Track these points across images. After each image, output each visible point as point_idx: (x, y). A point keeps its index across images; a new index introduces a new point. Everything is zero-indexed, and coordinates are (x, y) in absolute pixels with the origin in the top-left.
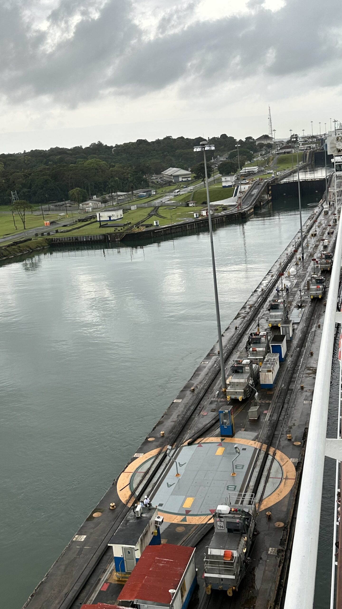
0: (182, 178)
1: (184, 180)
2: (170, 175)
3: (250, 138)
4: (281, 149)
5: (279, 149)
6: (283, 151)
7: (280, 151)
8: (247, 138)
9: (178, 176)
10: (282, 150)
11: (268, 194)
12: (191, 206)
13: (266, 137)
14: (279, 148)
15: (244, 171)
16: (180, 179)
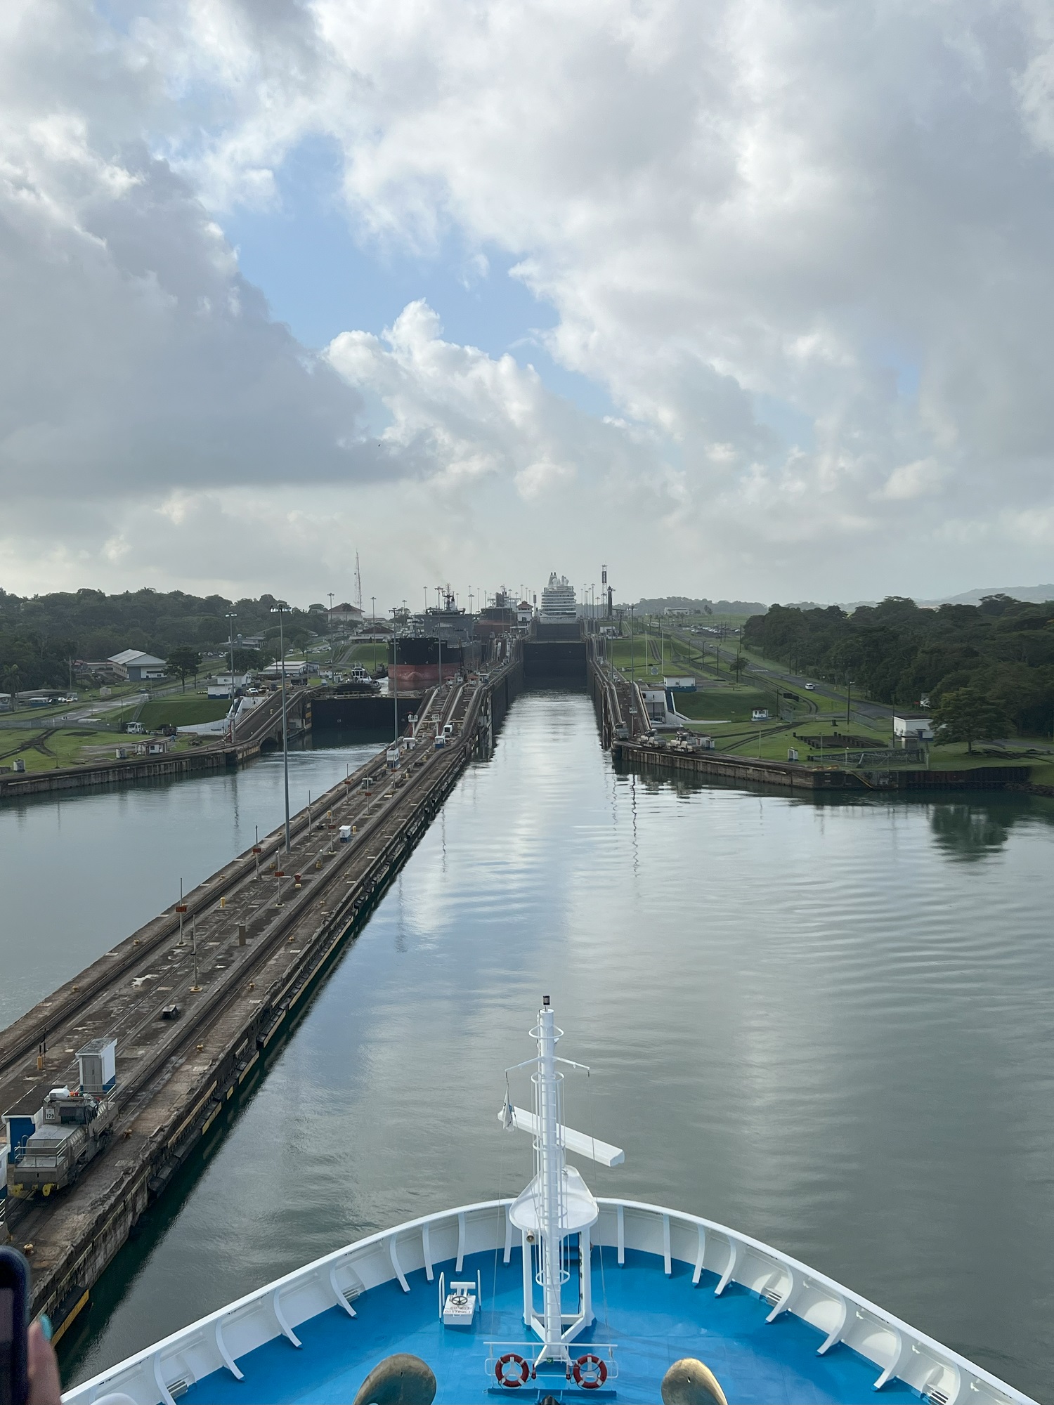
0: (148, 672)
1: (151, 676)
2: (121, 663)
3: (320, 607)
4: (364, 632)
5: (361, 633)
6: (368, 637)
7: (363, 635)
8: (312, 607)
9: (140, 667)
10: (366, 635)
11: (304, 717)
12: (130, 733)
13: (346, 608)
14: (361, 631)
15: (275, 668)
16: (144, 674)
